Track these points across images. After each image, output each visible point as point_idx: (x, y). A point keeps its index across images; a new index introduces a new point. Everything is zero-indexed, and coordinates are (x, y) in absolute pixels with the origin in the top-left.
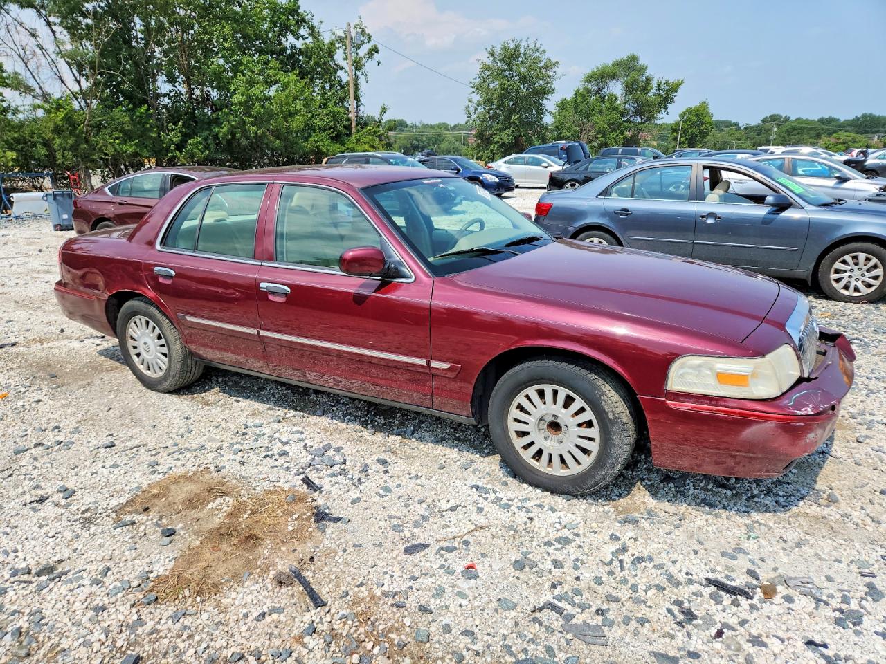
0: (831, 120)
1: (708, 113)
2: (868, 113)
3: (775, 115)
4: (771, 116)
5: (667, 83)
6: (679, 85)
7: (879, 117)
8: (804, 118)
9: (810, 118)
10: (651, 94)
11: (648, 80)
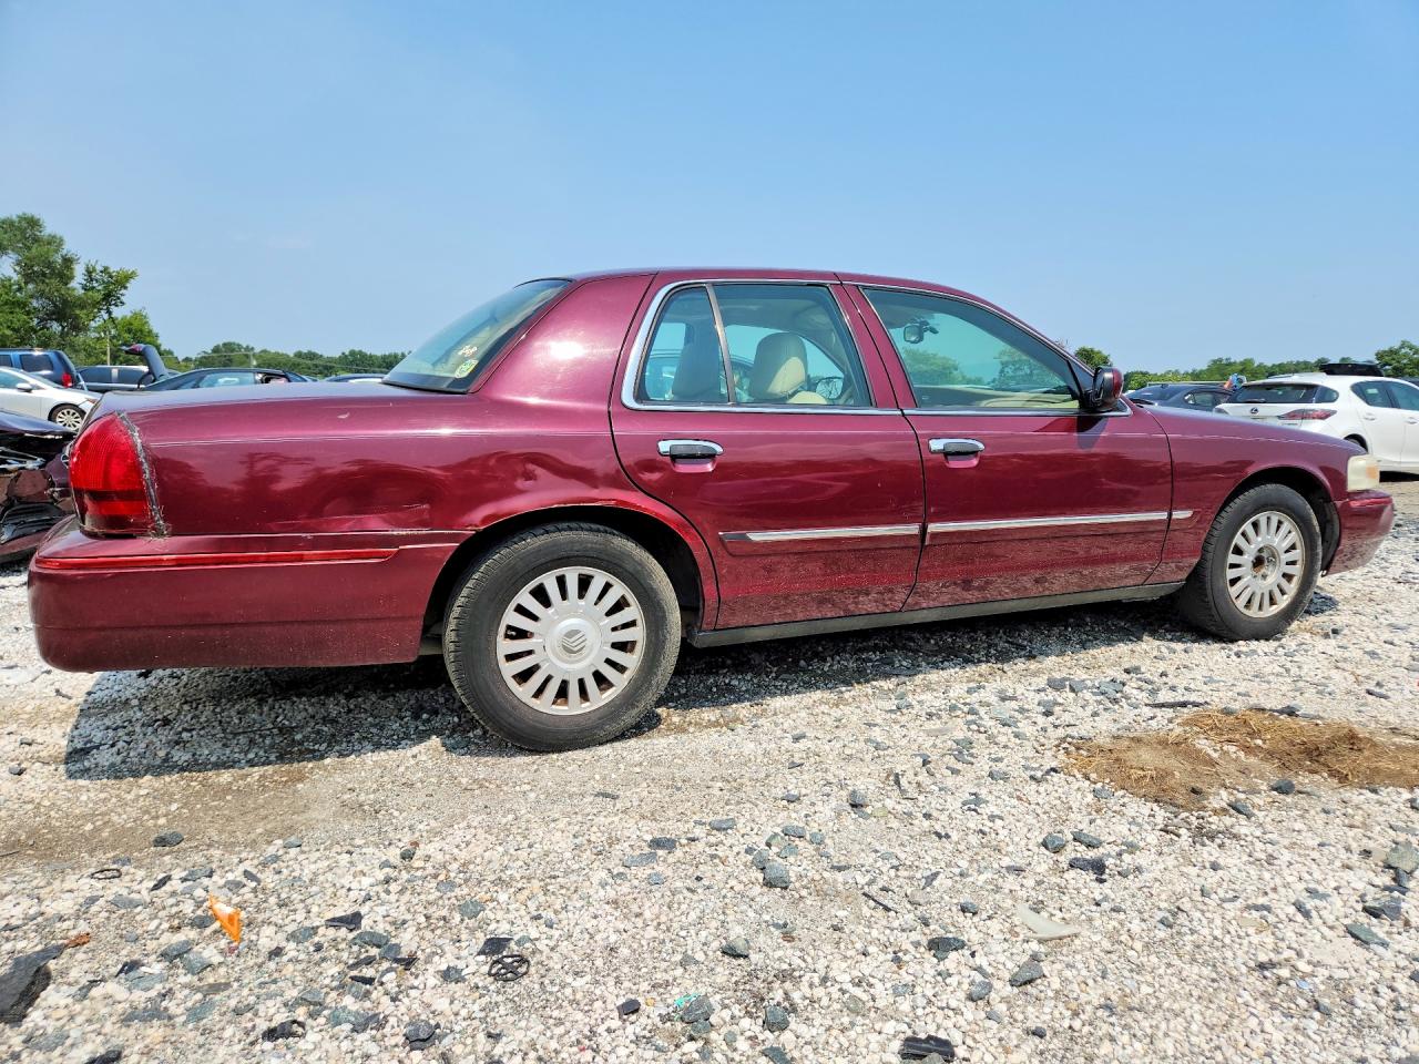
0: (312, 356)
1: (150, 332)
2: (357, 349)
3: (230, 344)
4: (225, 344)
5: (105, 270)
6: (129, 277)
7: (371, 356)
8: (273, 351)
9: (280, 352)
10: (73, 284)
11: (68, 262)
